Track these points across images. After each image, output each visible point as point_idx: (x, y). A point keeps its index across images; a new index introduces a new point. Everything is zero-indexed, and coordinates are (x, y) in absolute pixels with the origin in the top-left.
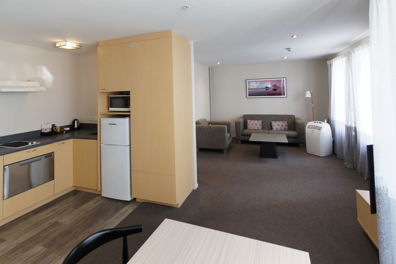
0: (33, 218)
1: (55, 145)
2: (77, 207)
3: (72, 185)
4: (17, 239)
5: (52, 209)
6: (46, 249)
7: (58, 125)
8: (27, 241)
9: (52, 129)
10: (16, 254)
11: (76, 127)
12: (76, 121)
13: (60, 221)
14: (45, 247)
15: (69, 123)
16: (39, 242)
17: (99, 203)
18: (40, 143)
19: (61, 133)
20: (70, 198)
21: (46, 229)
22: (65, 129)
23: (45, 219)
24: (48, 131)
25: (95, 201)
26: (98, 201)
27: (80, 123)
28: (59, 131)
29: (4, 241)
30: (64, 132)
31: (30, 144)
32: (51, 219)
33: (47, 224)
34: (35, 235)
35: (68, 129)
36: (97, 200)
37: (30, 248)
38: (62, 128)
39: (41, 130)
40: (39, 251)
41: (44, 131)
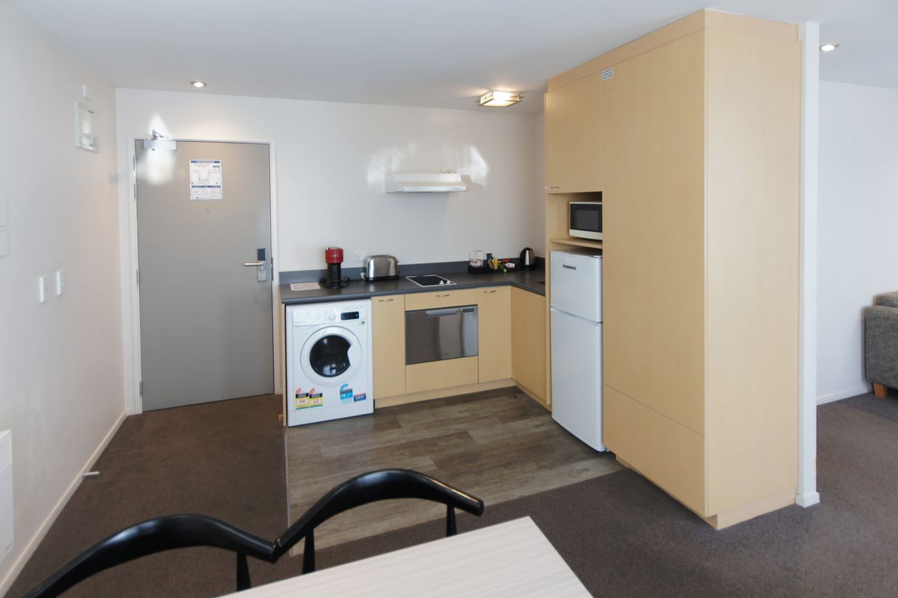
0: (443, 409)
1: (480, 291)
2: (505, 419)
3: (510, 377)
4: (412, 432)
5: (470, 406)
6: (435, 468)
7: (498, 255)
8: (421, 441)
9: (485, 262)
10: (402, 454)
11: (527, 263)
12: (527, 251)
13: (472, 433)
14: (435, 463)
15: (517, 255)
16: (433, 452)
17: (543, 429)
18: (455, 284)
19: (500, 271)
20: (502, 398)
21: (448, 436)
22: (506, 265)
23: (454, 419)
24: (479, 264)
25: (538, 423)
26: (542, 425)
27: (536, 255)
28: (496, 268)
29: (399, 427)
30: (505, 270)
31: (442, 283)
32: (462, 423)
33: (452, 429)
34: (432, 439)
35: (512, 265)
36: (541, 423)
37: (418, 455)
38: (503, 262)
39: (469, 262)
40: (426, 466)
41: (473, 264)
